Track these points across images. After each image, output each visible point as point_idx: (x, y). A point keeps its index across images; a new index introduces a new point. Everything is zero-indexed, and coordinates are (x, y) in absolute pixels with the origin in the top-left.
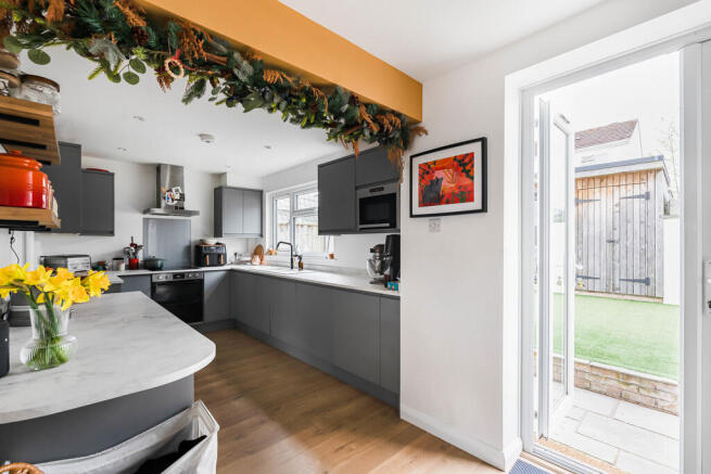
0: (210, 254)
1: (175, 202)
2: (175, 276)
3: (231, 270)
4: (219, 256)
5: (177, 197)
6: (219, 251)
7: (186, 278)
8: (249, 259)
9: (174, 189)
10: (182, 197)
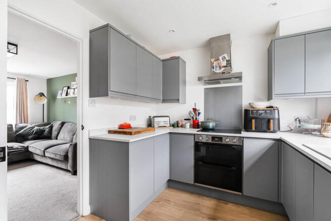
0: (256, 118)
1: (223, 69)
2: (213, 138)
3: (280, 141)
4: (269, 121)
5: (224, 63)
6: (269, 116)
7: (224, 142)
8: (318, 127)
9: (221, 58)
10: (229, 63)
